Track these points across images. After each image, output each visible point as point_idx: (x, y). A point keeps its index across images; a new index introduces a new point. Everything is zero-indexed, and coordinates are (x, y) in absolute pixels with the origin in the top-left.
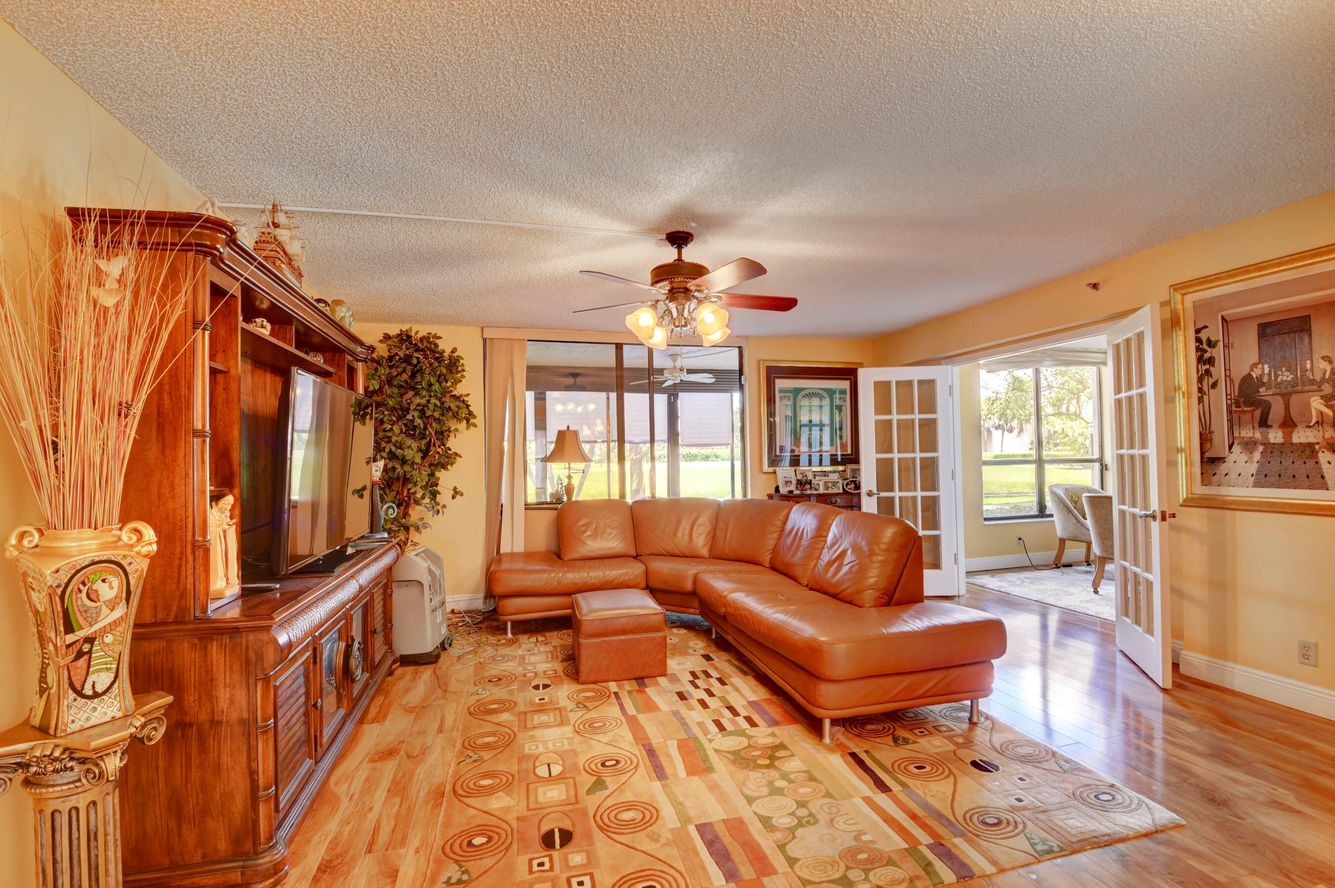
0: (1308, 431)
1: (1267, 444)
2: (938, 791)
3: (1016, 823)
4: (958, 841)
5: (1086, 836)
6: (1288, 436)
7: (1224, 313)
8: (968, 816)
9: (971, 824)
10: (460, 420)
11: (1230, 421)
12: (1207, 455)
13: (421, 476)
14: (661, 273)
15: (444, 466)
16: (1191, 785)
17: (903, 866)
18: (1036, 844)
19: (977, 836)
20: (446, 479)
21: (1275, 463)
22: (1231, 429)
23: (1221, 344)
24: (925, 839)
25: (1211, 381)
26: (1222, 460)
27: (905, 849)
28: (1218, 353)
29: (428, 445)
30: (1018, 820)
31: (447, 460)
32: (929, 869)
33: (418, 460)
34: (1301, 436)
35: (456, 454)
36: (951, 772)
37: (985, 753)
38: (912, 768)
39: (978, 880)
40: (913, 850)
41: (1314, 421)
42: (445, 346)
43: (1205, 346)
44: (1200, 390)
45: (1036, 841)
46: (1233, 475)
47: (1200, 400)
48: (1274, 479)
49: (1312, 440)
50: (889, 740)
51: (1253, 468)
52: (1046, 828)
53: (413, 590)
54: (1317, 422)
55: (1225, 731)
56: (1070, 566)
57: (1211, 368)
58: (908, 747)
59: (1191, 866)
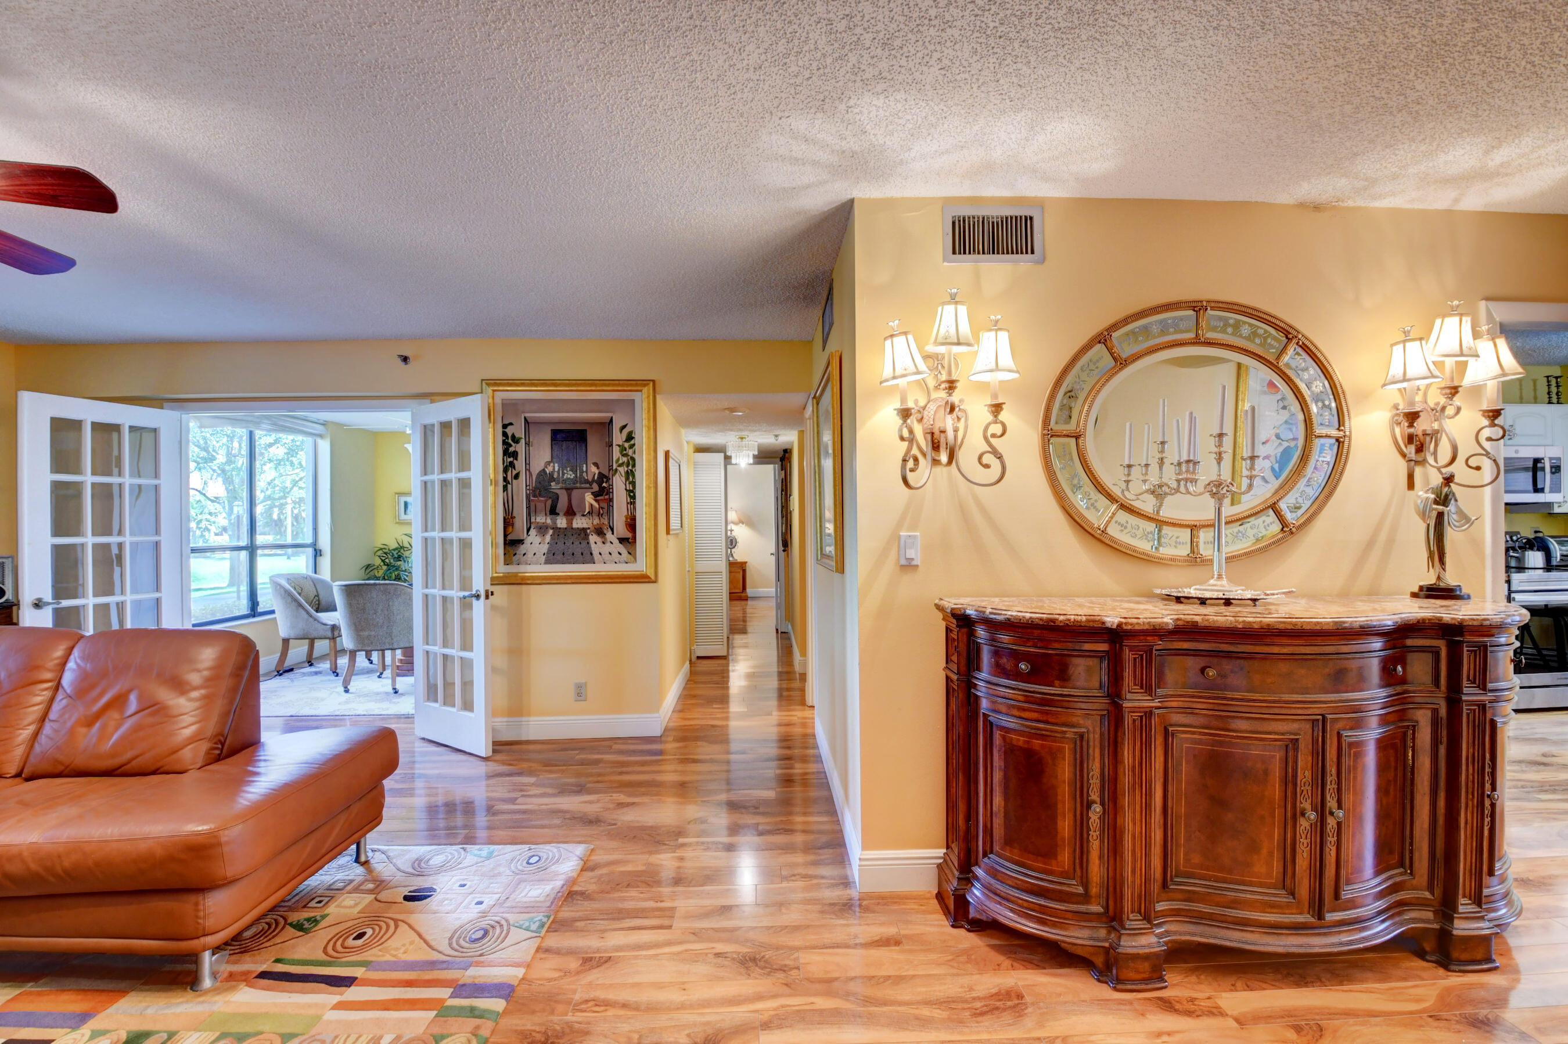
0: (583, 518)
1: (556, 529)
2: (404, 945)
3: (498, 922)
4: (472, 972)
5: (553, 896)
6: (570, 522)
7: (527, 415)
8: (455, 945)
9: (465, 950)
11: (528, 508)
12: (509, 538)
16: (570, 819)
17: (453, 1031)
18: (529, 926)
19: (481, 955)
21: (560, 545)
22: (529, 514)
23: (523, 441)
24: (444, 993)
25: (514, 472)
26: (521, 542)
27: (436, 1016)
28: (520, 448)
30: (497, 919)
32: (477, 1013)
34: (579, 523)
36: (396, 921)
37: (407, 884)
38: (350, 942)
39: (519, 988)
40: (443, 1011)
41: (587, 511)
43: (510, 441)
44: (505, 479)
45: (527, 924)
46: (530, 555)
47: (505, 488)
48: (559, 557)
49: (585, 526)
50: (290, 931)
51: (545, 548)
52: (523, 910)
54: (589, 512)
55: (551, 772)
56: (291, 670)
57: (515, 461)
58: (323, 924)
59: (622, 872)
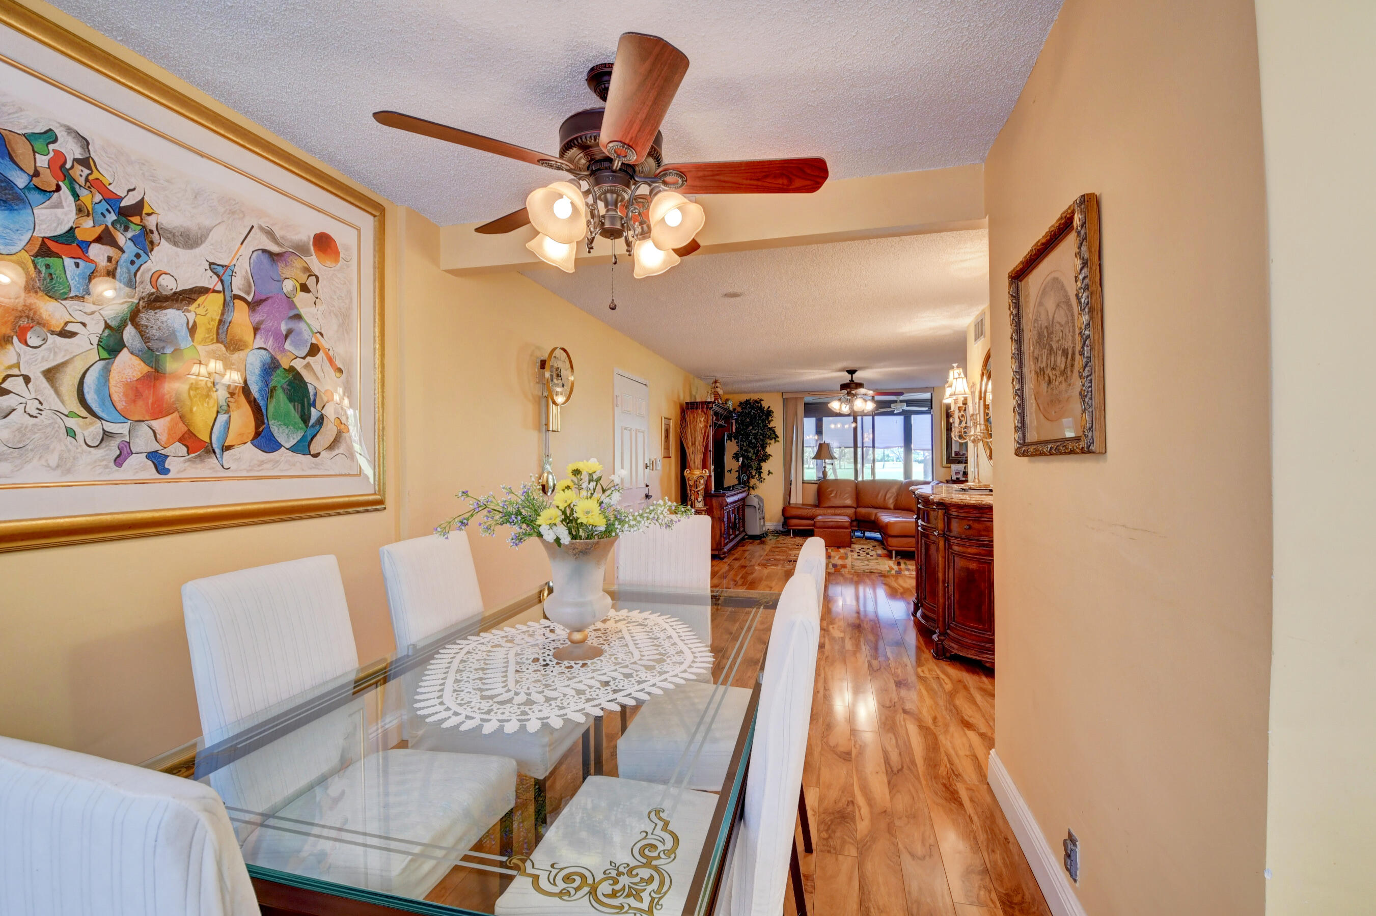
10: (771, 439)
13: (755, 464)
14: (844, 387)
15: (764, 461)
20: (765, 466)
29: (757, 451)
31: (766, 457)
33: (754, 458)
35: (770, 455)
42: (765, 405)
53: (752, 510)
